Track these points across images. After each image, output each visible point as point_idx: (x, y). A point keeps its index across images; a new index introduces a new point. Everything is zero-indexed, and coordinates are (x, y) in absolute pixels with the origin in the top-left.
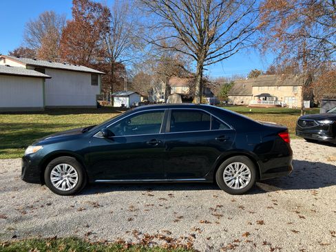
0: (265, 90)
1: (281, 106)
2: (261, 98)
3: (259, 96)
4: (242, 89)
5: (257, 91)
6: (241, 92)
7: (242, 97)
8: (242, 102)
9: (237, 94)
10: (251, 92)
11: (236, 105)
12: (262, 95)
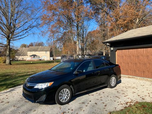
0: (34, 53)
1: (41, 60)
2: (32, 57)
3: (31, 56)
4: (22, 53)
5: (30, 53)
6: (22, 54)
7: (22, 57)
8: (23, 59)
9: (20, 55)
10: (27, 54)
11: (20, 60)
12: (32, 55)
